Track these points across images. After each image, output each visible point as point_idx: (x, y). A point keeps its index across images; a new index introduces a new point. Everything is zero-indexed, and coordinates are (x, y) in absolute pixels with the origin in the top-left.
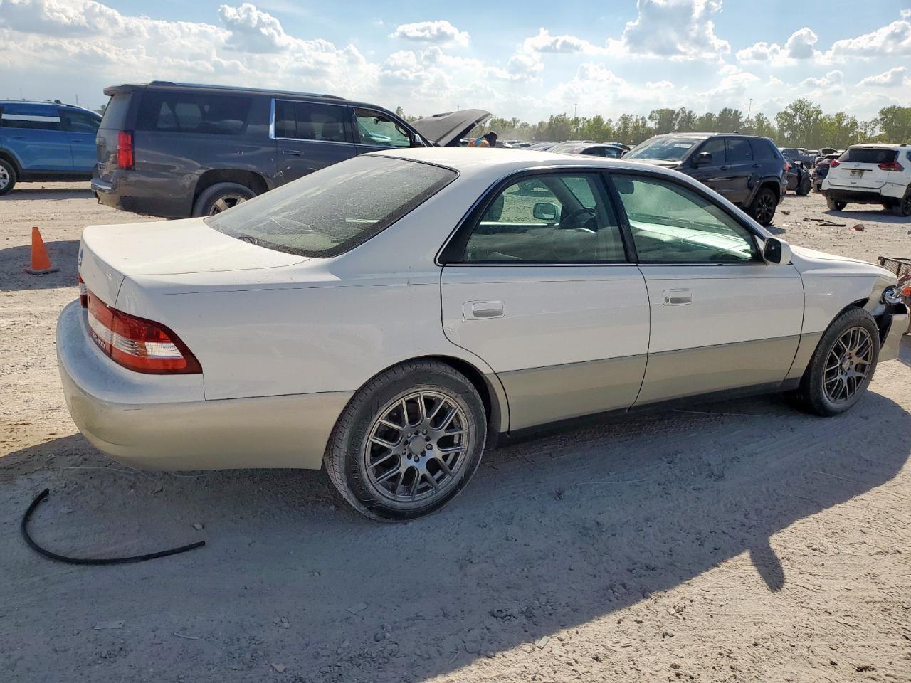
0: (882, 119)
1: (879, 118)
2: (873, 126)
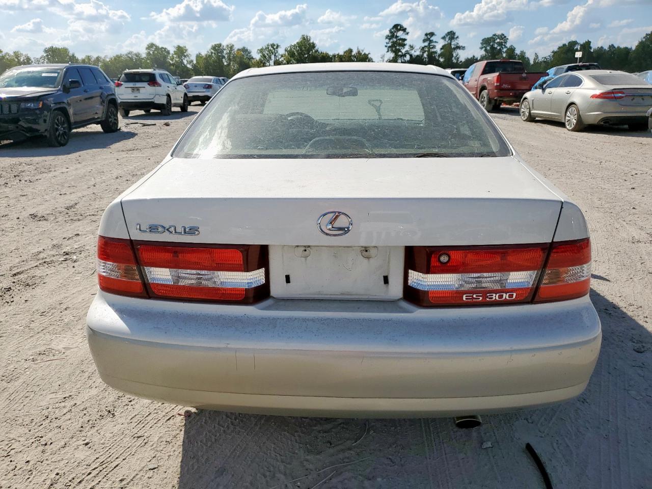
0: (47, 56)
1: (45, 55)
2: (43, 61)
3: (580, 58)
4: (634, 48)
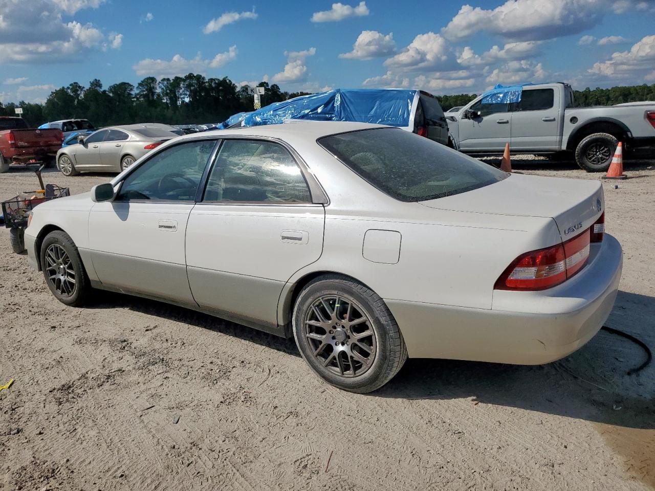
3: (21, 114)
4: (44, 104)
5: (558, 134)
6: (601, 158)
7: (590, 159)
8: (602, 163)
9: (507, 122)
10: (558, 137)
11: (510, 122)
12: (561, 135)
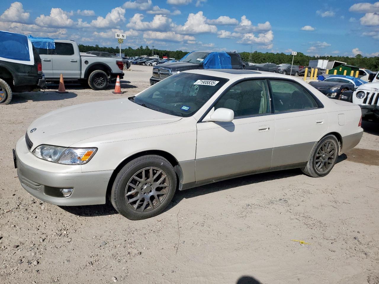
5: (79, 70)
6: (101, 82)
7: (96, 83)
8: (102, 85)
9: (50, 61)
10: (79, 71)
11: (51, 60)
12: (81, 70)
